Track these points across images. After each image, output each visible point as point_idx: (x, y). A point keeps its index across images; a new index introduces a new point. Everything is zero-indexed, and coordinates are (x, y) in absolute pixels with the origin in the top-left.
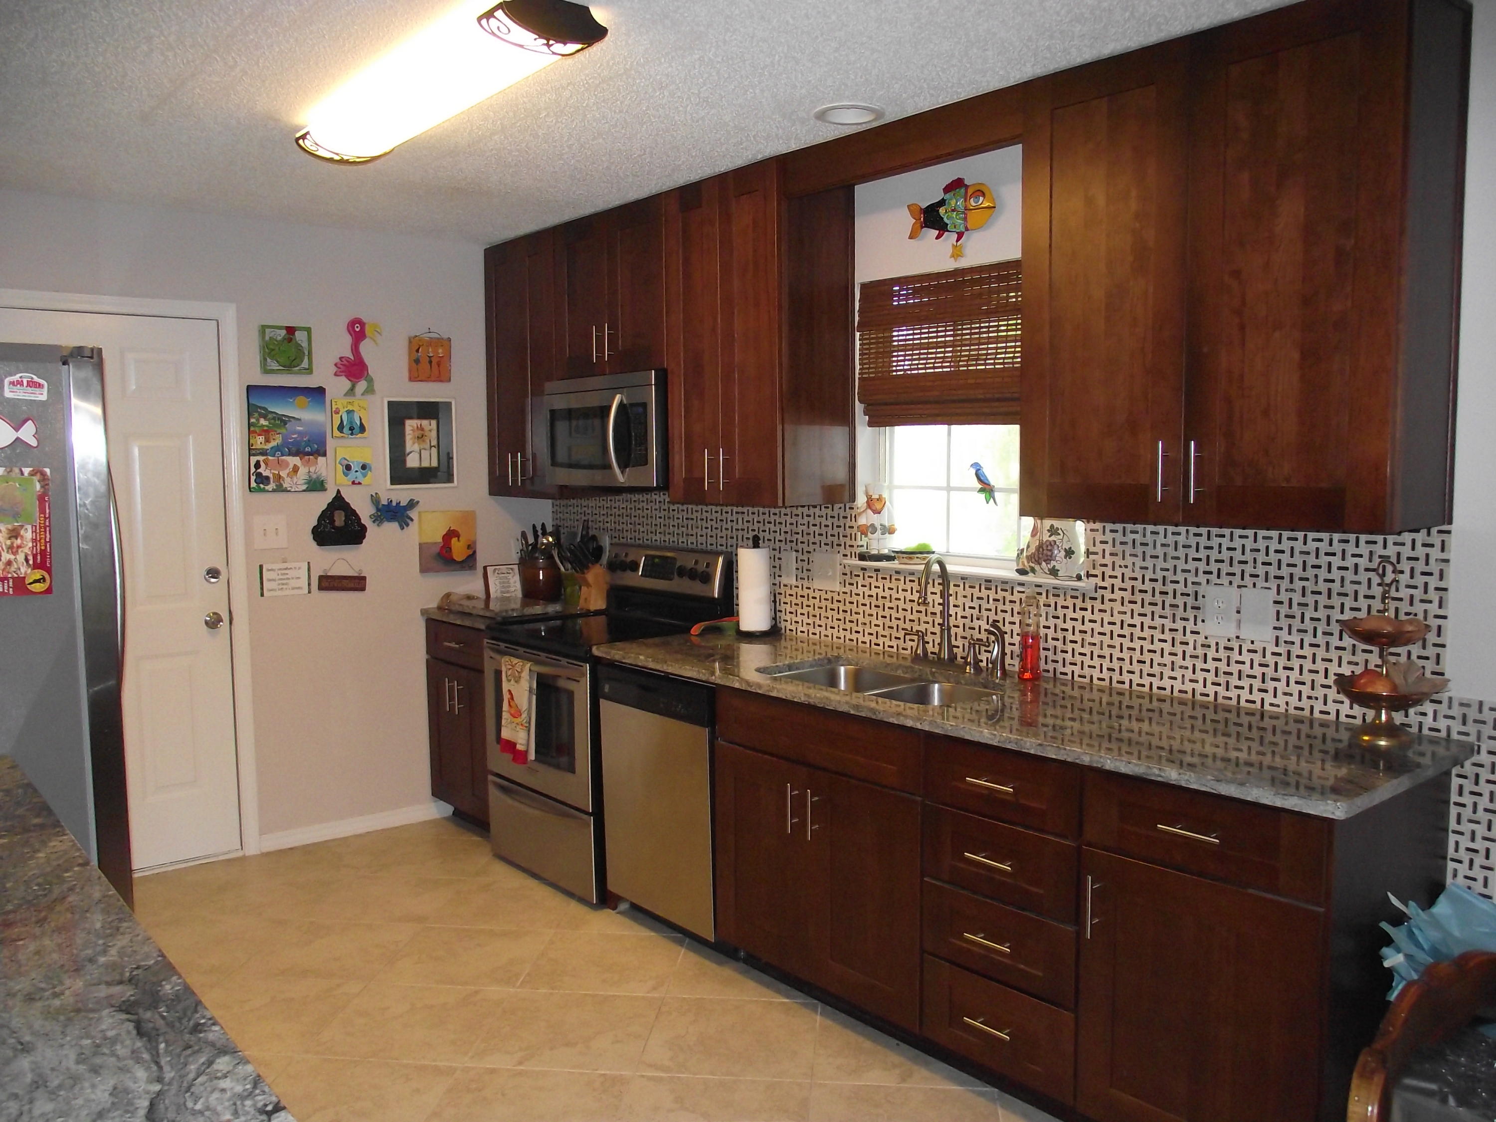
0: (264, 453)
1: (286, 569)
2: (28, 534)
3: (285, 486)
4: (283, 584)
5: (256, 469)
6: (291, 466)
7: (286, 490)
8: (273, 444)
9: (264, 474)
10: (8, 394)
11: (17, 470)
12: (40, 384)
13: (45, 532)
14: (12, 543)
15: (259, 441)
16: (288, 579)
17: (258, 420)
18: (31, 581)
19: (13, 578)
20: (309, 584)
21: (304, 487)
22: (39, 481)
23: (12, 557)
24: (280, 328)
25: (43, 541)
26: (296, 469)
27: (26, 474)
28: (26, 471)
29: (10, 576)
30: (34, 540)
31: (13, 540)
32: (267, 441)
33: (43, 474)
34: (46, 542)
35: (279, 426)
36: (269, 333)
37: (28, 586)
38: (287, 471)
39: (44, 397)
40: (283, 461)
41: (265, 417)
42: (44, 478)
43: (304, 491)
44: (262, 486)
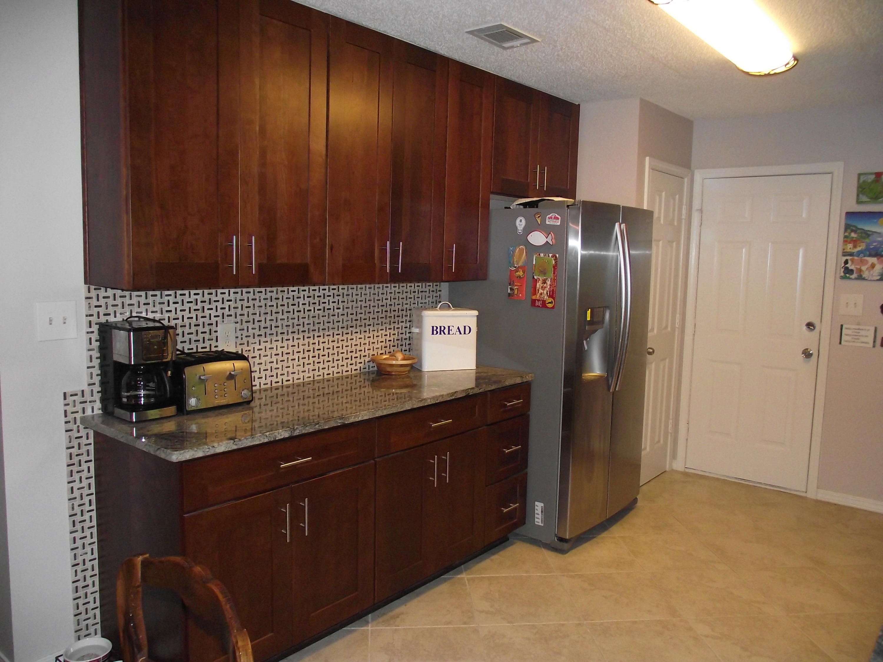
0: (851, 254)
1: (859, 329)
2: (549, 283)
3: (864, 276)
4: (855, 339)
5: (845, 265)
6: (870, 263)
7: (864, 279)
8: (859, 249)
9: (850, 268)
10: (547, 223)
11: (547, 255)
12: (558, 218)
13: (554, 282)
14: (543, 286)
15: (849, 247)
16: (860, 336)
17: (850, 234)
18: (548, 302)
19: (542, 300)
20: (874, 342)
21: (878, 278)
22: (554, 260)
23: (542, 291)
24: (871, 174)
25: (553, 286)
26: (873, 266)
27: (550, 257)
28: (550, 255)
29: (541, 299)
30: (550, 285)
31: (544, 284)
32: (855, 247)
33: (556, 257)
34: (554, 286)
35: (864, 238)
36: (862, 178)
37: (547, 305)
38: (866, 267)
39: (559, 224)
40: (865, 260)
41: (855, 232)
42: (556, 259)
43: (877, 280)
44: (848, 275)
